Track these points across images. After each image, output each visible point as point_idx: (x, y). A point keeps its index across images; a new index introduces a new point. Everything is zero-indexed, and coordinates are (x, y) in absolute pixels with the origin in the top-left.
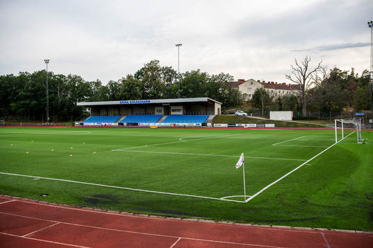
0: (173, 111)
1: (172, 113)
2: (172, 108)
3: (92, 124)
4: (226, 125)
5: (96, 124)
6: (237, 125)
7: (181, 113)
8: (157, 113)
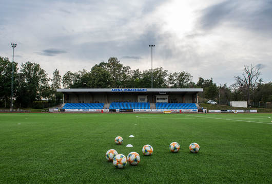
0: (158, 99)
1: (157, 101)
2: (157, 97)
3: (77, 110)
4: (220, 111)
5: (81, 110)
6: (228, 111)
7: (166, 101)
8: (139, 101)
